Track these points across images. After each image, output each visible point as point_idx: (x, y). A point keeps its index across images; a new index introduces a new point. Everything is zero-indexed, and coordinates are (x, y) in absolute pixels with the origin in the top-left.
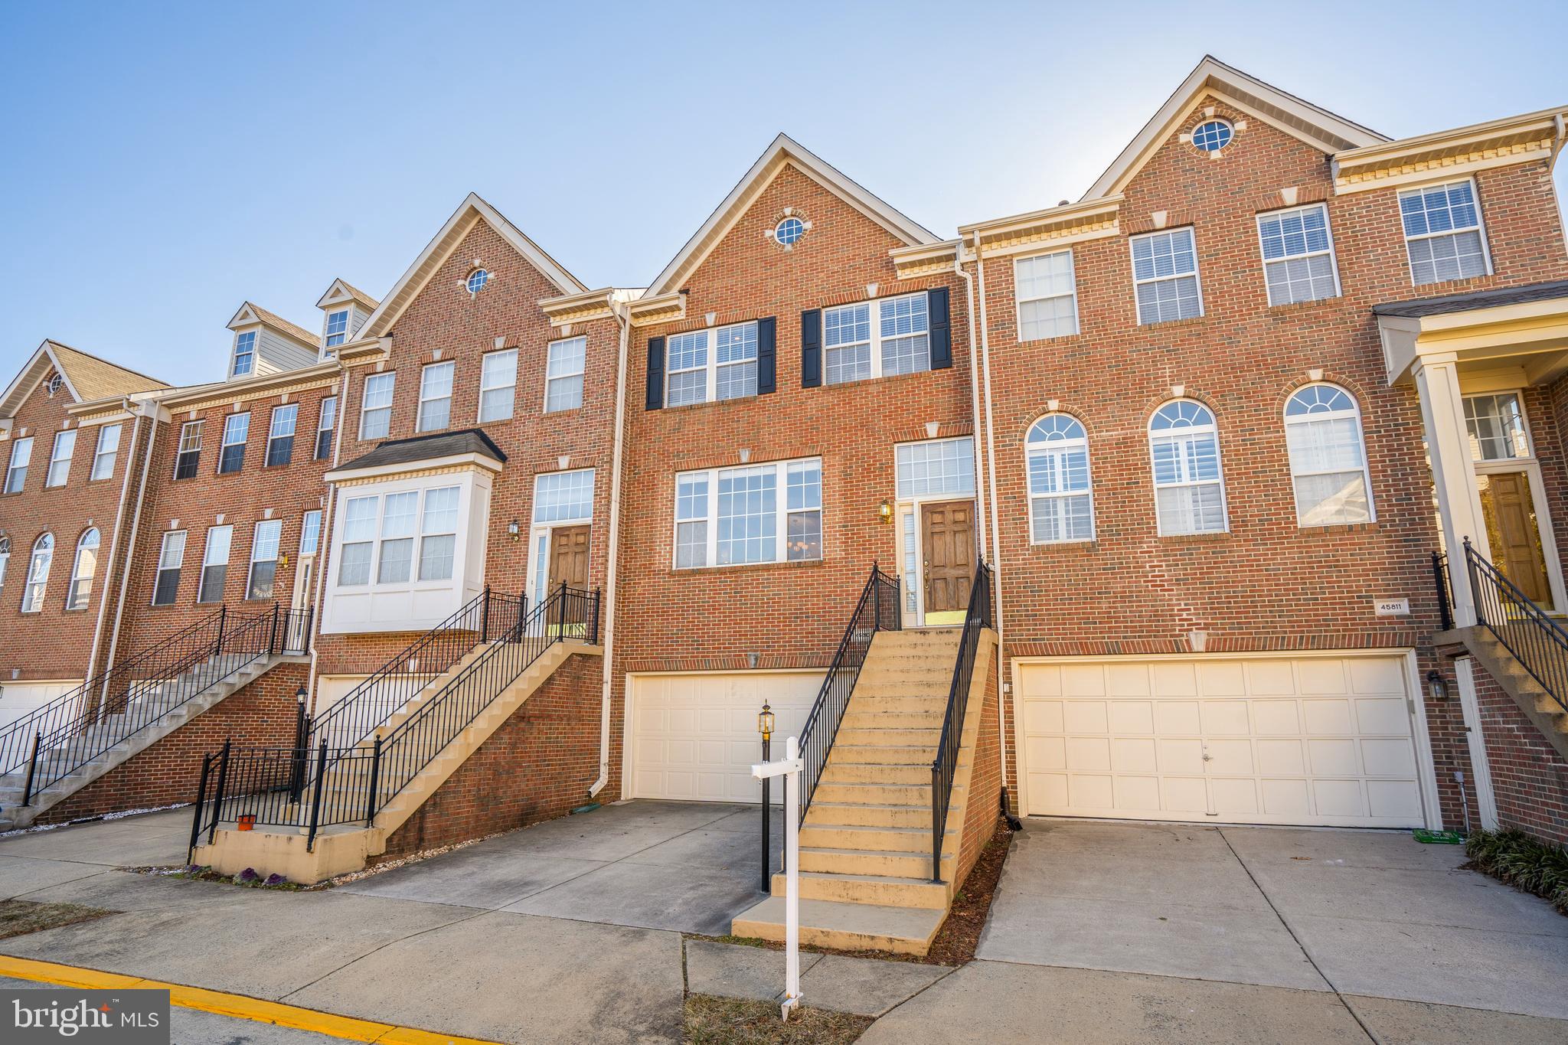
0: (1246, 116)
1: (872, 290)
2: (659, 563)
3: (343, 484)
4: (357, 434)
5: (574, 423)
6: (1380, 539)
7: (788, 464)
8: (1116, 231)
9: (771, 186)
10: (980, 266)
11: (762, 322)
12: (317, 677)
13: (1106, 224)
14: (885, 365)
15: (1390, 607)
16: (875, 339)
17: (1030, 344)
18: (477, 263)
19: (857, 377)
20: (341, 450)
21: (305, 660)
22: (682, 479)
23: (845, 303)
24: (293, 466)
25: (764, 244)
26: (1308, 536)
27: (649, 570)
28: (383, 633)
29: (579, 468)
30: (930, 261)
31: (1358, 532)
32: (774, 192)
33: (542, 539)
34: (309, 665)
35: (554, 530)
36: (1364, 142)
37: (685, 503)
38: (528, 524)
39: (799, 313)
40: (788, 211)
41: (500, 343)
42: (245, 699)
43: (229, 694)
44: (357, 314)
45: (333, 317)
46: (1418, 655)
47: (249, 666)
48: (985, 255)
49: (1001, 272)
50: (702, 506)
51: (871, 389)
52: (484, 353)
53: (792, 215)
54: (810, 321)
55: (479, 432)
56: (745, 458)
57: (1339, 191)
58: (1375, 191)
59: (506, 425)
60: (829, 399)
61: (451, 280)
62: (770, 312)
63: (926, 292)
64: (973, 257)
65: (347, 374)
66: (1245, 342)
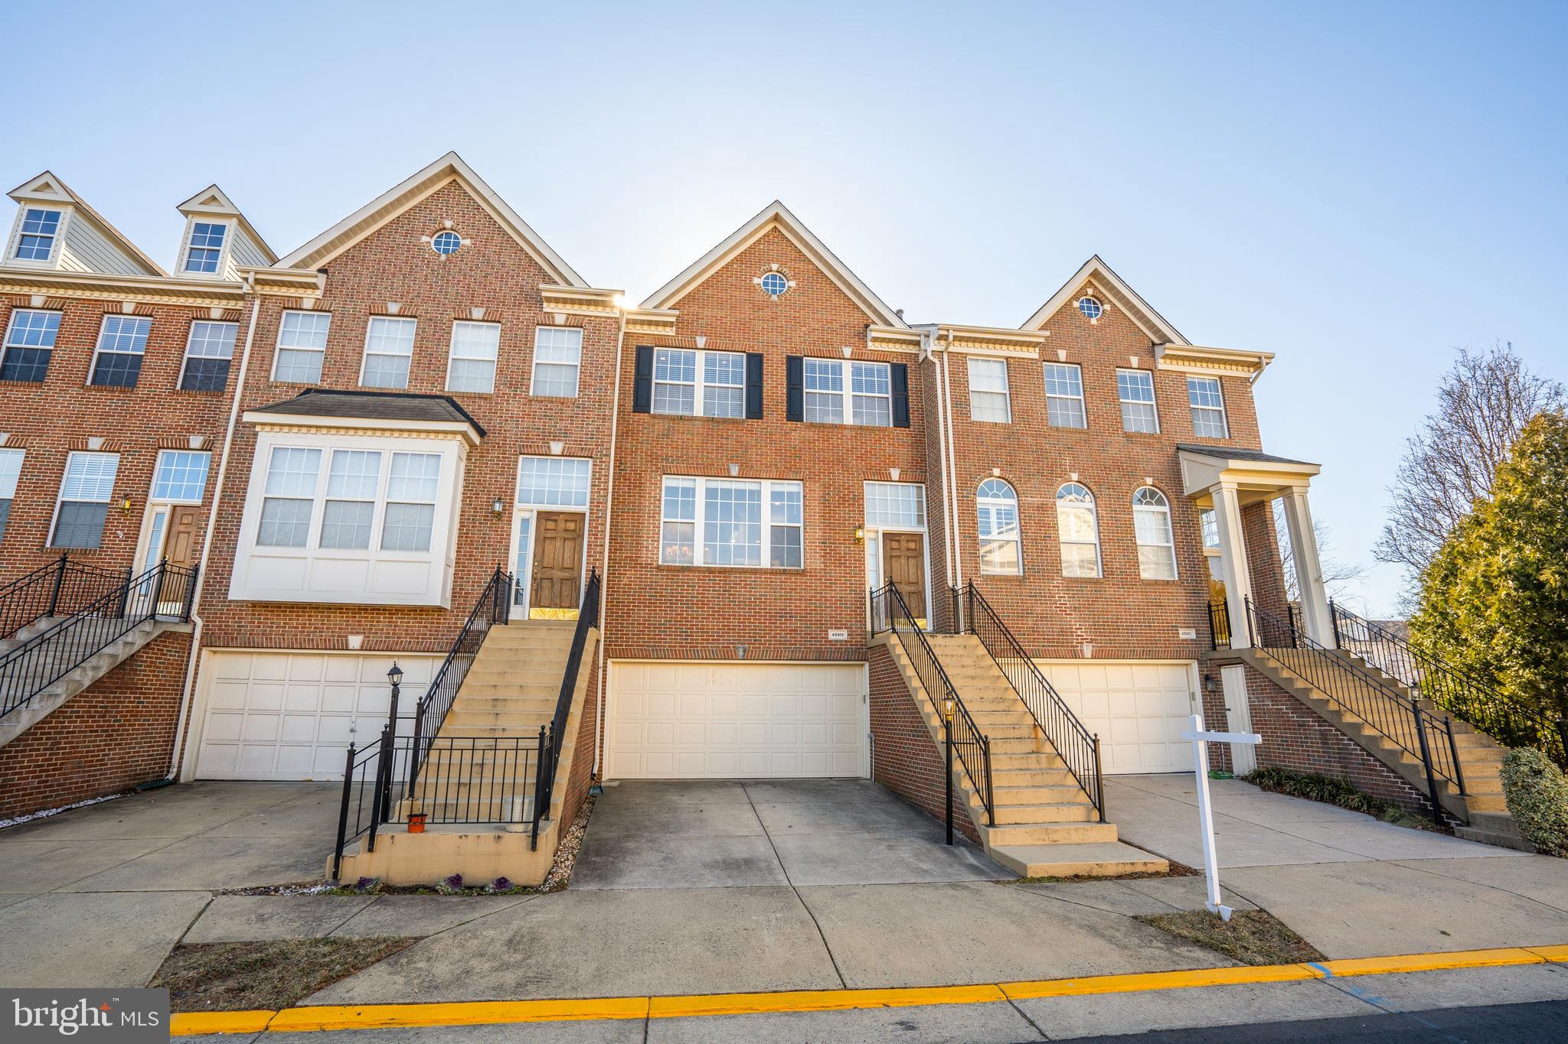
0: (1110, 301)
1: (847, 352)
2: (645, 556)
3: (268, 428)
4: (269, 371)
5: (568, 412)
6: (1181, 590)
7: (772, 483)
8: (1036, 356)
9: (759, 241)
10: (945, 356)
11: (750, 356)
12: (200, 650)
13: (1031, 349)
14: (855, 414)
15: (1187, 634)
16: (847, 392)
17: (981, 424)
18: (448, 224)
19: (830, 420)
20: (245, 387)
21: (186, 629)
22: (668, 481)
23: (824, 357)
24: (141, 391)
25: (752, 289)
26: (1146, 585)
27: (635, 562)
28: (310, 604)
29: (573, 456)
30: (897, 341)
31: (1171, 585)
32: (762, 247)
33: (525, 522)
34: (191, 636)
35: (539, 513)
36: (1178, 342)
37: (672, 504)
38: (511, 504)
39: (784, 356)
40: (775, 267)
41: (478, 313)
42: (124, 674)
43: (111, 668)
44: (238, 233)
45: (200, 228)
46: (1199, 664)
47: (130, 633)
48: (951, 349)
49: (959, 363)
50: (689, 508)
51: (846, 432)
52: (455, 319)
53: (777, 271)
54: (794, 365)
55: (449, 400)
56: (734, 471)
57: (1160, 367)
58: (1176, 372)
59: (486, 399)
60: (810, 434)
61: (410, 233)
62: (757, 349)
63: (889, 365)
64: (942, 348)
65: (257, 302)
66: (1112, 451)
